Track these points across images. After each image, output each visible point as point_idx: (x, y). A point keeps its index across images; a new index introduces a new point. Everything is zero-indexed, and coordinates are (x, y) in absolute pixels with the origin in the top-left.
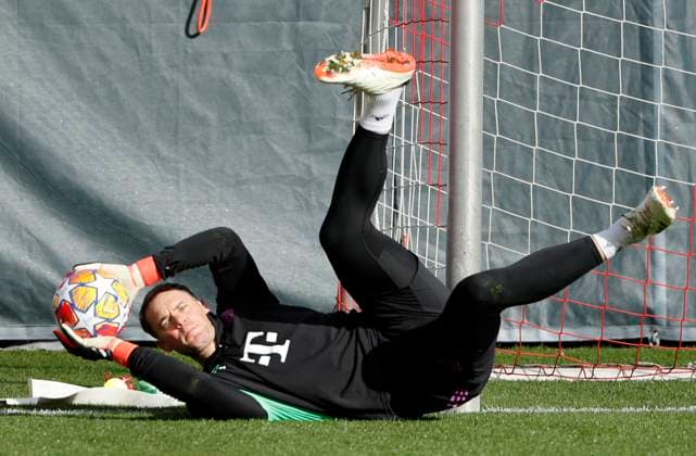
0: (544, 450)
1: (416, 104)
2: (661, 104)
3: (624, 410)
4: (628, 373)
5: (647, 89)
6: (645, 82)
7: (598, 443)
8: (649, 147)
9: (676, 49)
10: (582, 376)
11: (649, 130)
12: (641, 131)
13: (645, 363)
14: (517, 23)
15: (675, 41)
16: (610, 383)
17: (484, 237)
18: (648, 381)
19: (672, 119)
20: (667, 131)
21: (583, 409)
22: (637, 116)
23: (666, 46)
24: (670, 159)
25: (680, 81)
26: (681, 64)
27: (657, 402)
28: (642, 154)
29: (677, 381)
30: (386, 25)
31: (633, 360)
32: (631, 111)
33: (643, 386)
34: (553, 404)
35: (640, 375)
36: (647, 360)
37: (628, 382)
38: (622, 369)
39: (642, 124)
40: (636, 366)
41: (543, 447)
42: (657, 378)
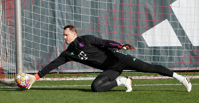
0: (37, 95)
1: (8, 26)
2: (57, 25)
3: (52, 86)
4: (53, 79)
5: (55, 22)
6: (54, 21)
7: (47, 93)
8: (55, 34)
9: (60, 14)
10: (44, 80)
11: (55, 31)
12: (54, 31)
13: (56, 77)
14: (28, 9)
15: (60, 13)
16: (49, 81)
17: (23, 52)
18: (57, 81)
19: (60, 28)
20: (59, 31)
21: (44, 86)
22: (53, 28)
23: (58, 14)
24: (60, 37)
25: (61, 21)
26: (61, 18)
27: (59, 85)
28: (54, 35)
29: (63, 80)
30: (2, 10)
31: (54, 76)
32: (52, 27)
33: (56, 81)
34: (38, 85)
35: (55, 79)
36: (56, 76)
37: (53, 81)
38: (52, 78)
39: (54, 29)
40: (54, 78)
41: (36, 94)
42: (59, 80)
